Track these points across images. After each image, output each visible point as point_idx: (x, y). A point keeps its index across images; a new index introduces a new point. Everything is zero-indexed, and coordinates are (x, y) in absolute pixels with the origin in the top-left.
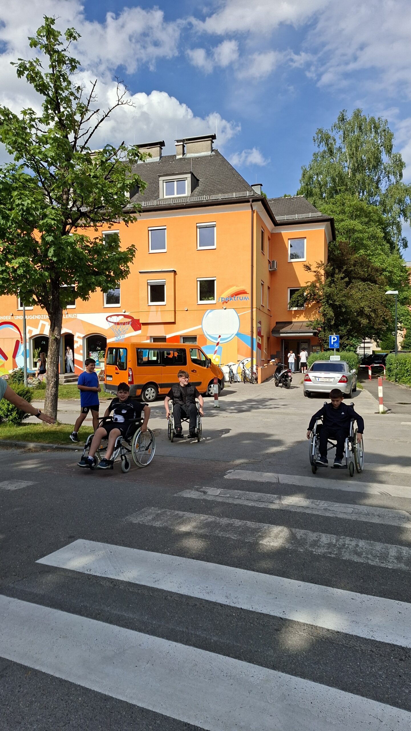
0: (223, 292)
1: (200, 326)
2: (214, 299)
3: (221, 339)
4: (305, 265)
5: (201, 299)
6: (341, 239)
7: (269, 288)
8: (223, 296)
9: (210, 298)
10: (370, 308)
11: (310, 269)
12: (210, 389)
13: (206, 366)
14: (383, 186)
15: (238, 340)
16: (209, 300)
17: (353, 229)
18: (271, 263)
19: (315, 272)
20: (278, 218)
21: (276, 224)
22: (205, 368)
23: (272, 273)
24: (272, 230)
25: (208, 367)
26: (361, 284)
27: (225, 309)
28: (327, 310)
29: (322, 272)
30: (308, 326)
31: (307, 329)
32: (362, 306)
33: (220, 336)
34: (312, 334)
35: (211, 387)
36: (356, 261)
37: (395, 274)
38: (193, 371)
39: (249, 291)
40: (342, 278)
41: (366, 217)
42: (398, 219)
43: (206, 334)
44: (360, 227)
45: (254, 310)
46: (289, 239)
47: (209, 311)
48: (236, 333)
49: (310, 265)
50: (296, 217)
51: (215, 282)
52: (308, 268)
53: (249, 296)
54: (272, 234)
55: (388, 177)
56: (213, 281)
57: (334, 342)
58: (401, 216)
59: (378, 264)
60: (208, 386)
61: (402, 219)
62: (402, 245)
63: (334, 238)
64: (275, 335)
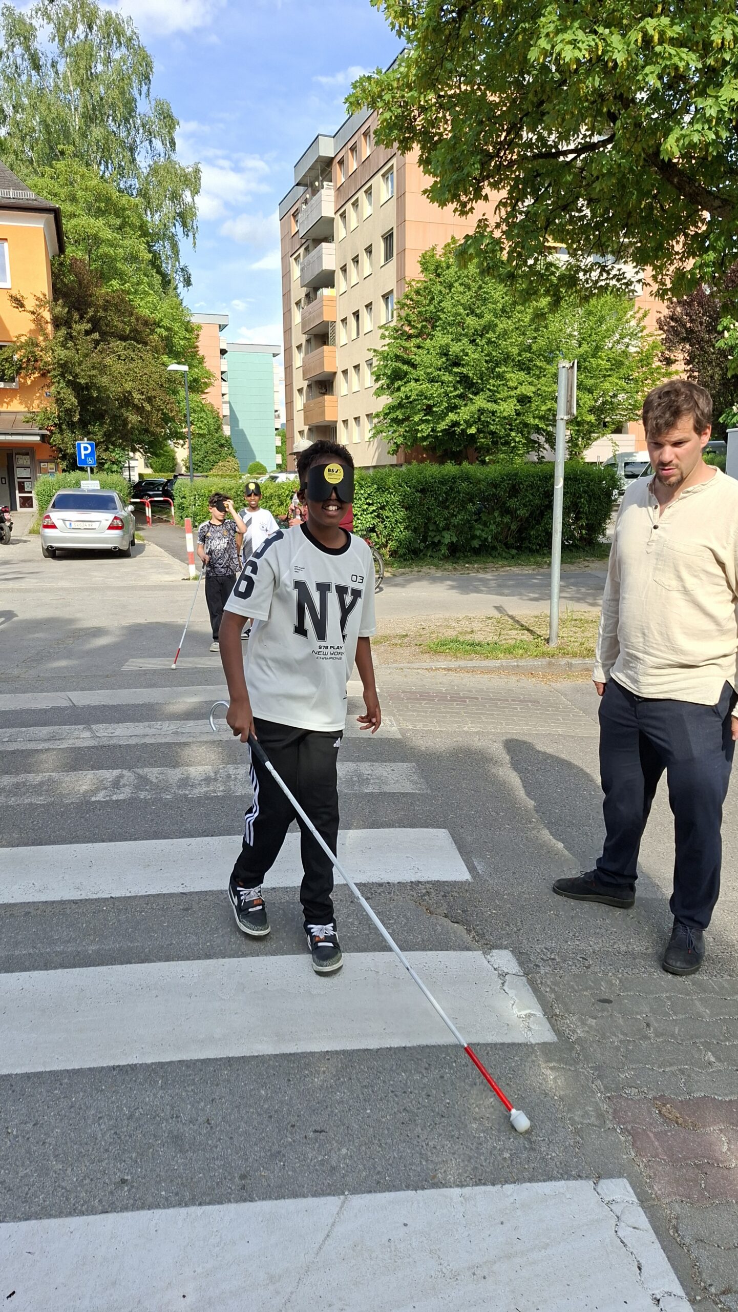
4: (12, 297)
6: (74, 252)
10: (142, 393)
11: (22, 306)
14: (143, 161)
17: (95, 235)
19: (33, 313)
26: (120, 346)
28: (64, 393)
29: (47, 316)
30: (27, 422)
31: (25, 428)
32: (128, 389)
34: (38, 438)
36: (107, 301)
40: (88, 333)
41: (118, 216)
42: (173, 230)
44: (107, 234)
49: (22, 297)
52: (19, 303)
57: (85, 455)
58: (177, 224)
59: (146, 312)
61: (179, 230)
62: (182, 279)
63: (62, 249)
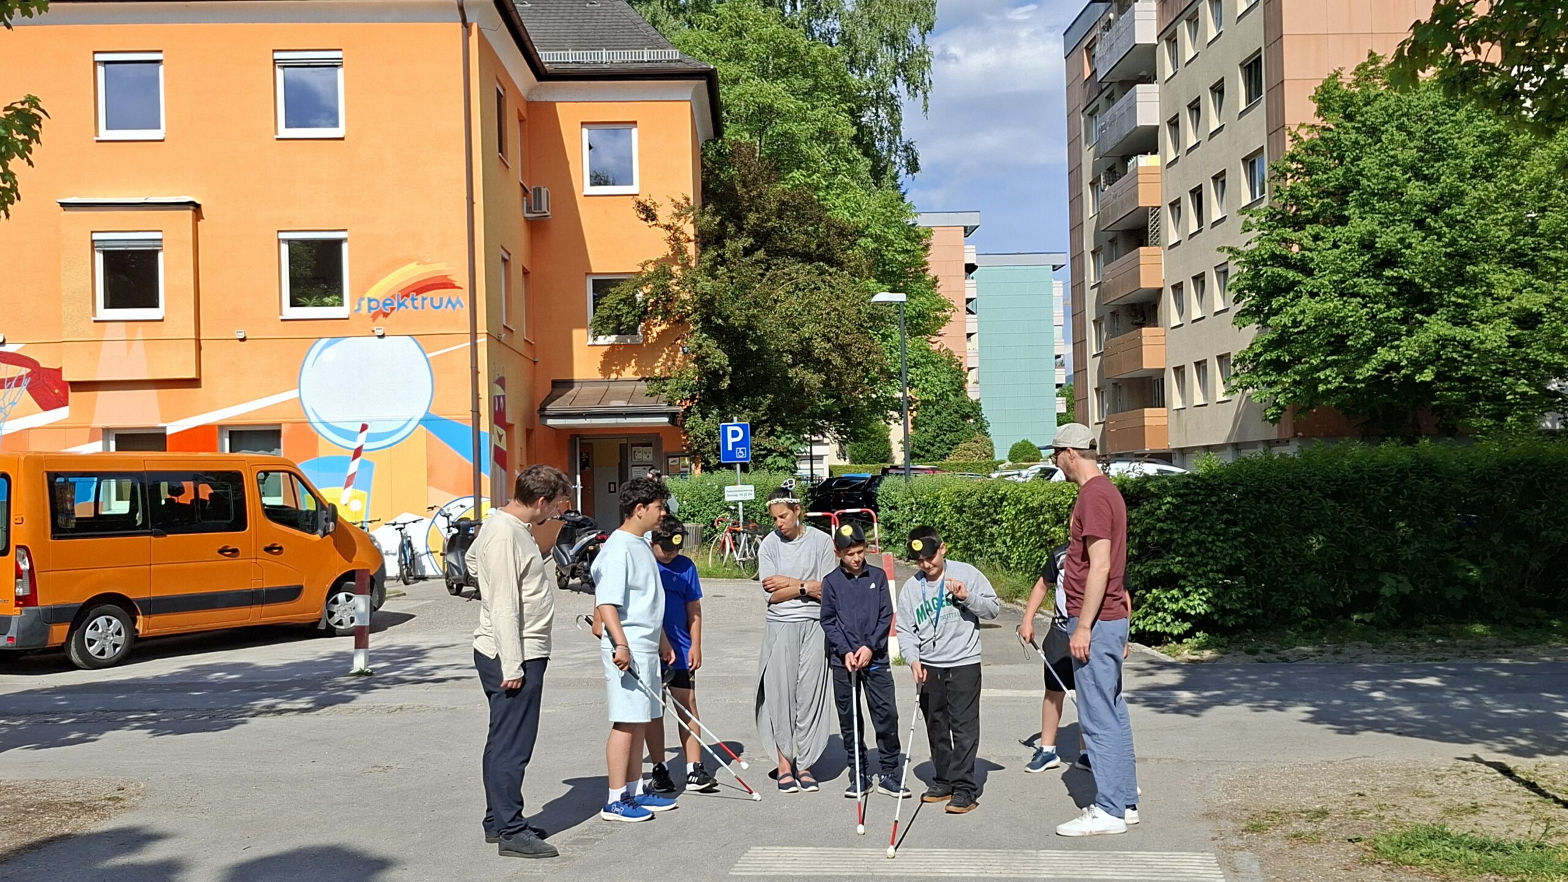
0: (372, 281)
1: (293, 394)
2: (341, 304)
3: (368, 435)
4: (636, 207)
5: (294, 303)
6: (737, 134)
7: (526, 273)
8: (372, 293)
9: (327, 300)
10: (829, 340)
11: (654, 218)
12: (335, 608)
13: (320, 531)
15: (429, 440)
16: (323, 304)
17: (771, 106)
18: (530, 195)
19: (668, 227)
20: (547, 57)
21: (541, 74)
22: (317, 537)
23: (536, 227)
24: (532, 90)
25: (325, 534)
26: (801, 271)
27: (382, 336)
28: (708, 346)
29: (690, 230)
30: (652, 395)
31: (648, 404)
32: (807, 335)
33: (364, 427)
34: (666, 420)
35: (336, 602)
36: (783, 203)
37: (891, 243)
38: (269, 550)
39: (461, 278)
40: (748, 252)
41: (806, 76)
42: (892, 89)
43: (313, 419)
44: (789, 103)
45: (482, 340)
46: (582, 123)
47: (324, 341)
48: (421, 415)
49: (655, 205)
50: (605, 57)
51: (345, 247)
52: (648, 213)
53: (464, 297)
54: (530, 105)
56: (338, 243)
57: (733, 444)
58: (899, 80)
59: (842, 215)
60: (328, 598)
61: (900, 89)
62: (904, 162)
63: (718, 130)
64: (550, 422)
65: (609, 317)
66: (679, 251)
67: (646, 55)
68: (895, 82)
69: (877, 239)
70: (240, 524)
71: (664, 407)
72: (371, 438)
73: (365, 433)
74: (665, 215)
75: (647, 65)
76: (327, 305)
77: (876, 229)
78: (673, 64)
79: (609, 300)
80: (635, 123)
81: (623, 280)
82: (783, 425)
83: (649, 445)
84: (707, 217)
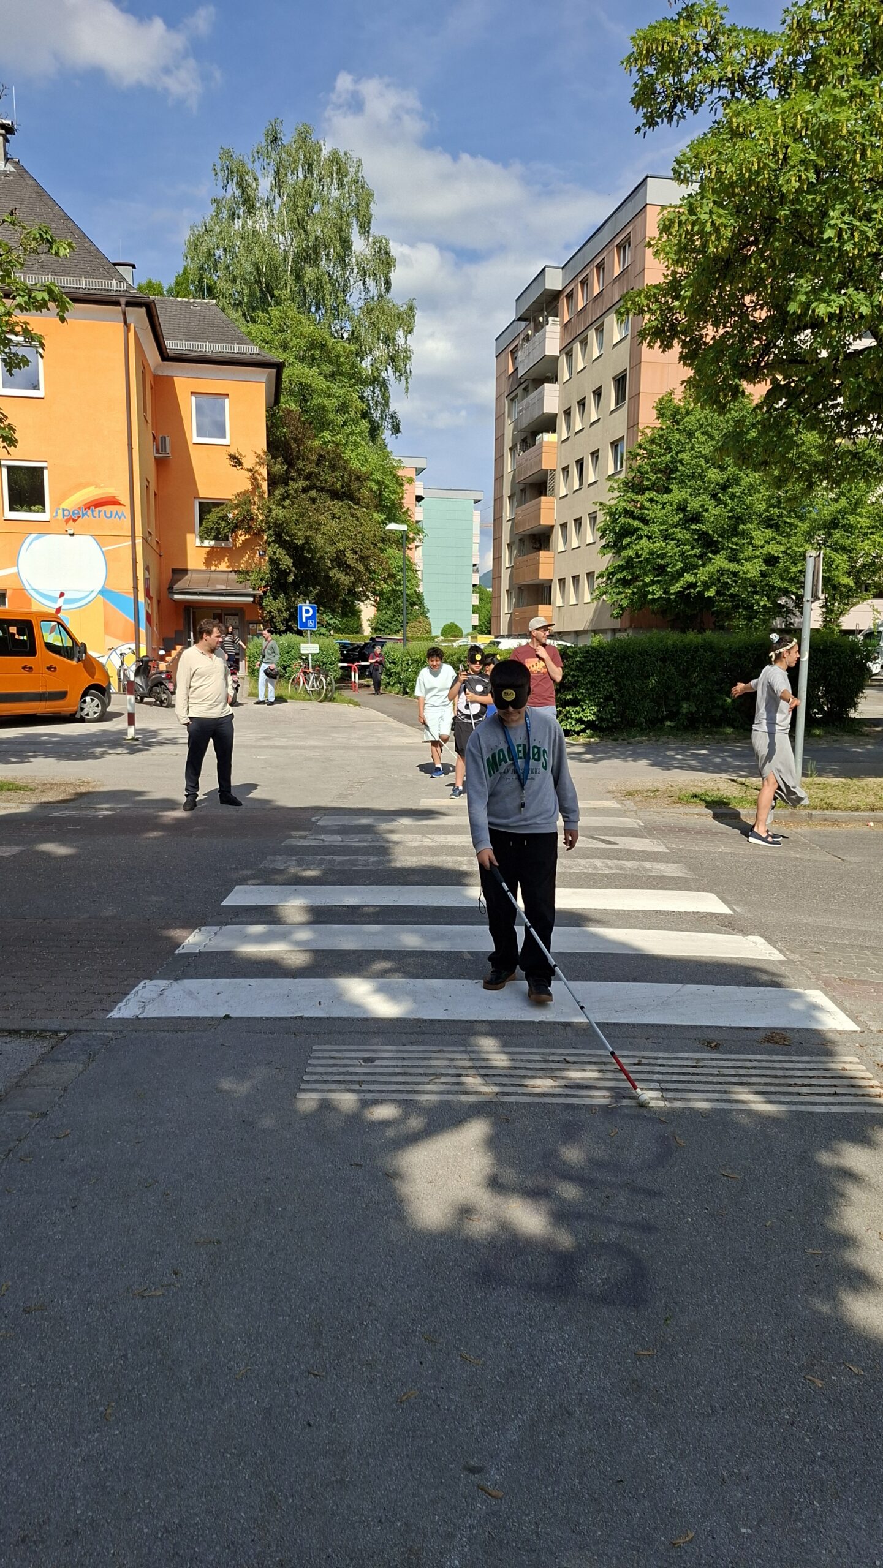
0: (64, 497)
1: (14, 570)
2: (44, 511)
3: (65, 600)
4: (230, 456)
5: (11, 509)
7: (155, 494)
8: (64, 505)
9: (33, 508)
10: (356, 553)
11: (240, 464)
12: (84, 706)
13: (76, 659)
14: (355, 299)
15: (105, 604)
16: (31, 511)
18: (159, 443)
19: (250, 470)
20: (170, 344)
21: (165, 357)
22: (74, 662)
23: (161, 463)
24: (157, 367)
25: (79, 660)
27: (72, 535)
28: (279, 554)
29: (264, 471)
30: (241, 583)
31: (239, 588)
32: (341, 548)
33: (62, 594)
34: (251, 599)
35: (85, 702)
36: (321, 456)
38: (49, 668)
39: (125, 499)
40: (305, 490)
42: (384, 375)
43: (28, 587)
44: (322, 384)
45: (139, 541)
46: (192, 393)
47: (32, 536)
48: (99, 588)
49: (241, 455)
50: (208, 348)
51: (46, 472)
52: (236, 461)
53: (126, 511)
54: (156, 378)
55: (364, 283)
56: (41, 469)
57: (307, 618)
58: (389, 368)
59: (355, 465)
60: (82, 698)
61: (389, 374)
62: (390, 426)
63: (277, 401)
64: (176, 597)
65: (212, 528)
66: (256, 486)
67: (236, 348)
68: (387, 370)
69: (378, 482)
70: (32, 652)
71: (250, 591)
72: (67, 602)
73: (63, 598)
74: (249, 462)
75: (237, 356)
76: (34, 511)
77: (377, 476)
78: (254, 356)
79: (212, 517)
80: (228, 395)
81: (223, 504)
82: (324, 607)
83: (236, 615)
84: (279, 466)
